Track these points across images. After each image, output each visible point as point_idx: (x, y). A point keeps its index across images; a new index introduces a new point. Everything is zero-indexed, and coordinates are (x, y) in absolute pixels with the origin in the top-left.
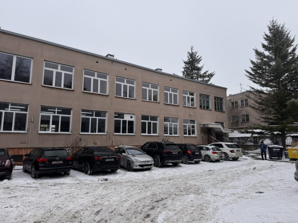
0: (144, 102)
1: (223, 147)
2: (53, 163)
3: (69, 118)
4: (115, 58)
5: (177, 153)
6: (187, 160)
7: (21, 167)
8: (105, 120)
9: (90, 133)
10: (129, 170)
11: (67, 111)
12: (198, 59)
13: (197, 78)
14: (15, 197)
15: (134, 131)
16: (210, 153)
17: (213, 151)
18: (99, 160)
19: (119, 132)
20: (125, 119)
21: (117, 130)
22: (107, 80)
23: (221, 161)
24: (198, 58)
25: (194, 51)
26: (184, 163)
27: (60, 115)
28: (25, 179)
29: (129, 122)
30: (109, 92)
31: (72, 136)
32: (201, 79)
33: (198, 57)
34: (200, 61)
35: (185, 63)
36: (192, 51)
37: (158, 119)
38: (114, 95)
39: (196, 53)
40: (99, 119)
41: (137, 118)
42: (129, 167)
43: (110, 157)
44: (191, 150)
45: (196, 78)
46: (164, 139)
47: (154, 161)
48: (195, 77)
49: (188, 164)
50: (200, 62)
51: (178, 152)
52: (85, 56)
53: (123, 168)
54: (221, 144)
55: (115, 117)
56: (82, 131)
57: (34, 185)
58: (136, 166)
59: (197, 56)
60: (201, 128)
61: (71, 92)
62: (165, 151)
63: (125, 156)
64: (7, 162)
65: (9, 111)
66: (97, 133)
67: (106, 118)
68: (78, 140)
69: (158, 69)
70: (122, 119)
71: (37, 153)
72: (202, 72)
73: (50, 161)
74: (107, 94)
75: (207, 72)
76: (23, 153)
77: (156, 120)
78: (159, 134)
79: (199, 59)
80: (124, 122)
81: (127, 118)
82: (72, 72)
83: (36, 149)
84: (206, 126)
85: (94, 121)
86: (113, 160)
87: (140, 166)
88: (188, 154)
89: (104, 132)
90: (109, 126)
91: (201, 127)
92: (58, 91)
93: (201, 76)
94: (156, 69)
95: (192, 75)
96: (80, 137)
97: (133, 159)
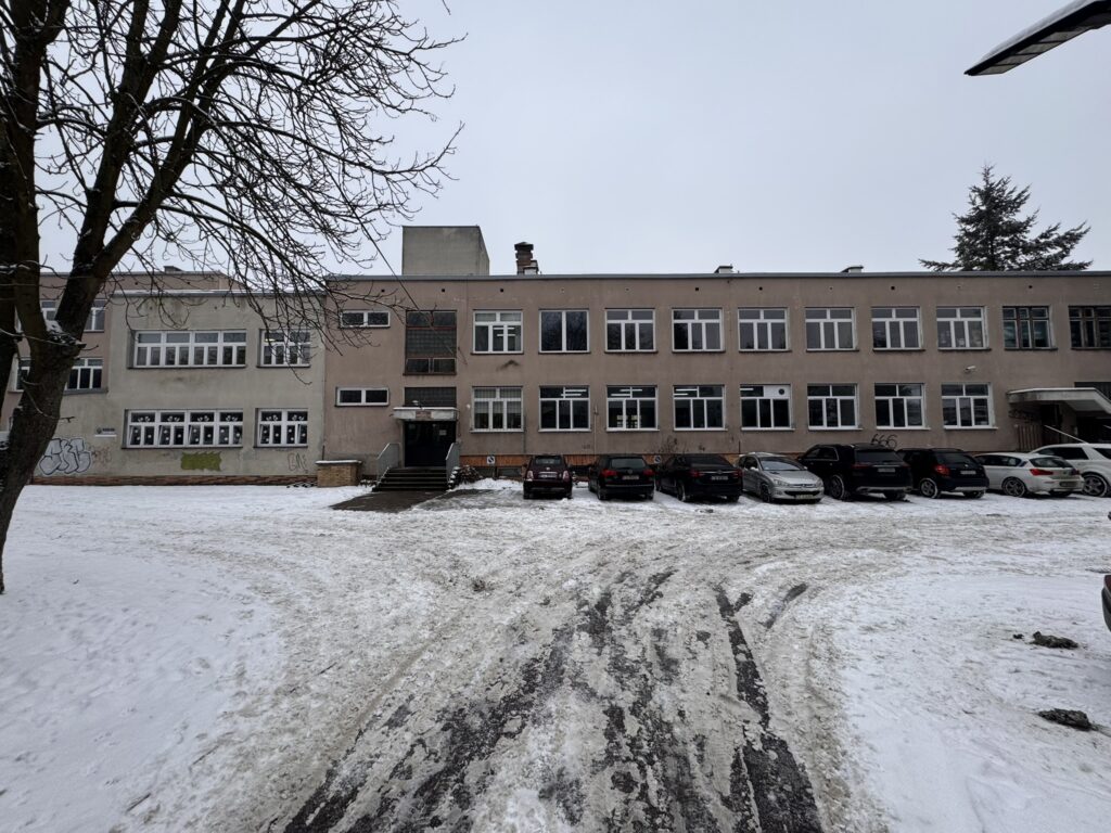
0: (811, 355)
1: (1085, 457)
2: (625, 478)
3: (653, 402)
4: (735, 271)
5: (894, 471)
6: (933, 488)
7: (586, 484)
8: (720, 402)
9: (692, 429)
10: (765, 501)
11: (650, 391)
12: (1016, 199)
13: (1014, 255)
14: (572, 518)
15: (791, 421)
16: (1023, 473)
17: (1033, 467)
18: (698, 477)
19: (755, 425)
20: (765, 397)
21: (749, 419)
22: (719, 322)
23: (1072, 495)
24: (1014, 196)
25: (994, 180)
26: (926, 496)
27: (638, 399)
28: (589, 500)
29: (776, 402)
30: (726, 344)
31: (660, 435)
32: (1029, 257)
33: (1011, 192)
34: (1020, 204)
35: (963, 220)
36: (987, 181)
37: (857, 390)
38: (737, 348)
39: (1005, 183)
40: (708, 401)
41: (795, 393)
42: (764, 494)
43: (720, 472)
44: (946, 463)
45: (1006, 258)
46: (878, 438)
47: (825, 486)
48: (1003, 256)
49: (936, 498)
50: (1022, 208)
51: (896, 468)
52: (672, 283)
53: (752, 495)
54: (1080, 450)
55: (744, 394)
56: (678, 426)
57: (599, 508)
58: (780, 493)
59: (1007, 192)
60: (1011, 404)
61: (652, 356)
62: (856, 465)
63: (756, 472)
64: (565, 475)
65: (564, 399)
66: (706, 428)
67: (723, 398)
68: (672, 440)
69: (851, 268)
70: (758, 398)
71: (603, 463)
72: (1031, 235)
73: (621, 475)
74: (722, 349)
75: (1055, 229)
76: (587, 462)
77: (851, 393)
78: (859, 426)
79: (1019, 196)
80: (765, 403)
81: (771, 394)
82: (651, 318)
83: (601, 456)
84: (1029, 398)
85: (699, 405)
86: (726, 478)
87: (787, 493)
88: (938, 474)
89: (721, 426)
90: (731, 414)
91: (1011, 401)
92: (631, 357)
93: (1027, 249)
94: (844, 269)
95: (992, 251)
96: (674, 436)
97: (772, 479)
